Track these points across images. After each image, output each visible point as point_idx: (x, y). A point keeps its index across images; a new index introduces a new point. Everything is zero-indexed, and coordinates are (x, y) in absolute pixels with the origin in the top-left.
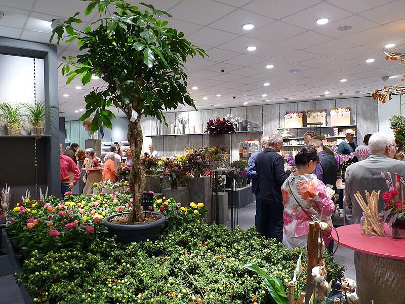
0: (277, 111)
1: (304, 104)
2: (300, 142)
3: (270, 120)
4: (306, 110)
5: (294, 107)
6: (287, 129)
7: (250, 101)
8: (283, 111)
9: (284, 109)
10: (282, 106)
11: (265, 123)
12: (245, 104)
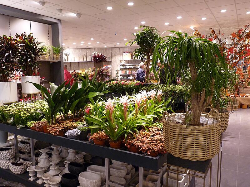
0: (119, 51)
1: (131, 48)
2: (130, 66)
3: (115, 55)
4: (132, 51)
5: (126, 50)
6: (124, 60)
7: (108, 46)
8: (121, 51)
9: (122, 51)
10: (121, 49)
11: (113, 57)
12: (105, 47)
